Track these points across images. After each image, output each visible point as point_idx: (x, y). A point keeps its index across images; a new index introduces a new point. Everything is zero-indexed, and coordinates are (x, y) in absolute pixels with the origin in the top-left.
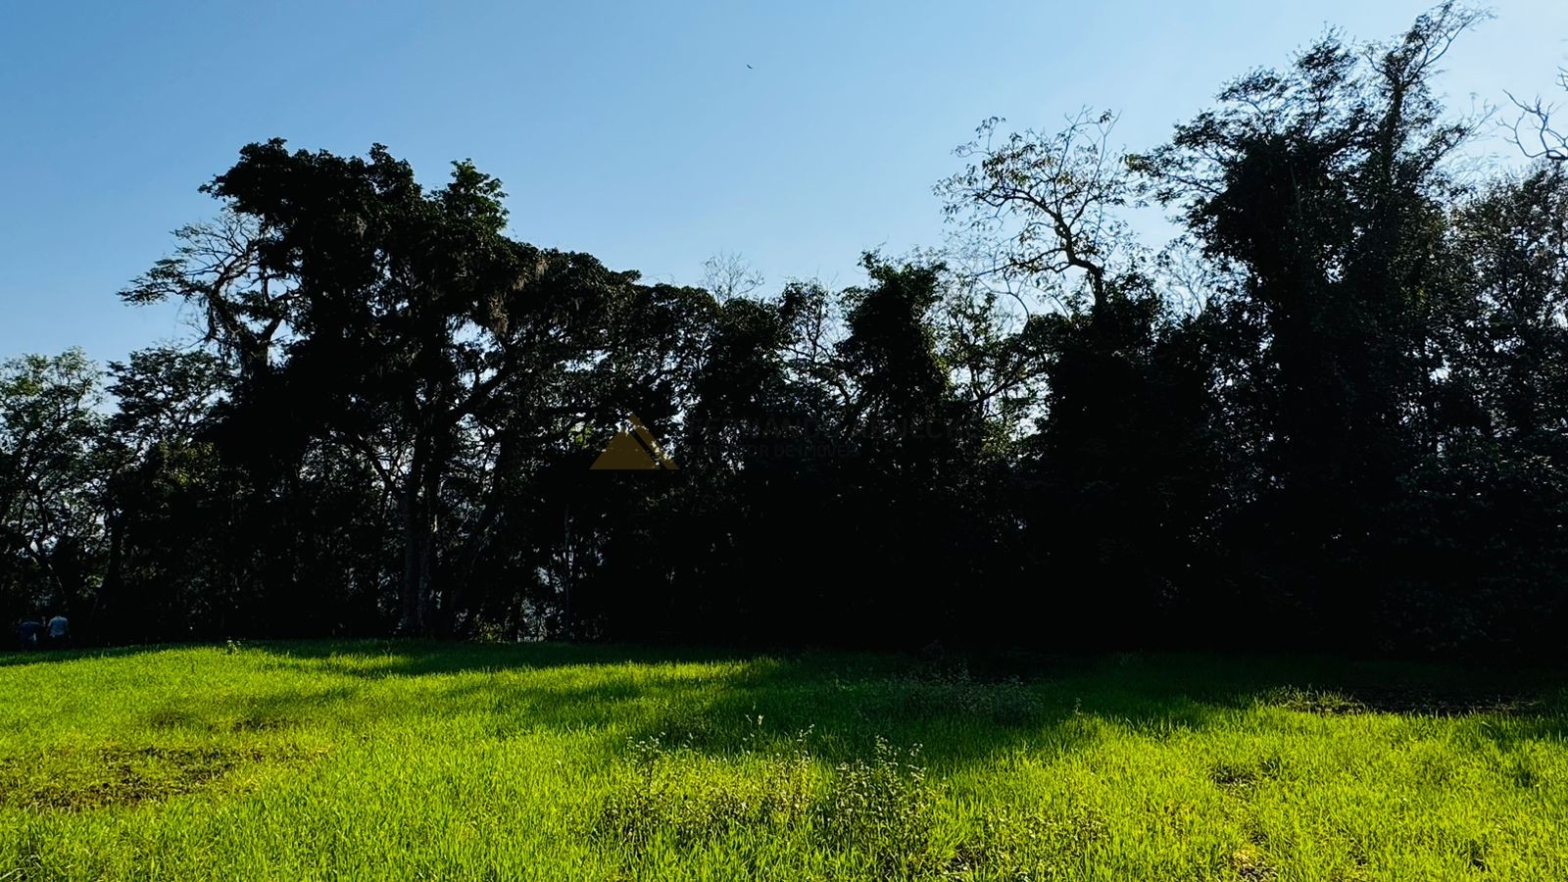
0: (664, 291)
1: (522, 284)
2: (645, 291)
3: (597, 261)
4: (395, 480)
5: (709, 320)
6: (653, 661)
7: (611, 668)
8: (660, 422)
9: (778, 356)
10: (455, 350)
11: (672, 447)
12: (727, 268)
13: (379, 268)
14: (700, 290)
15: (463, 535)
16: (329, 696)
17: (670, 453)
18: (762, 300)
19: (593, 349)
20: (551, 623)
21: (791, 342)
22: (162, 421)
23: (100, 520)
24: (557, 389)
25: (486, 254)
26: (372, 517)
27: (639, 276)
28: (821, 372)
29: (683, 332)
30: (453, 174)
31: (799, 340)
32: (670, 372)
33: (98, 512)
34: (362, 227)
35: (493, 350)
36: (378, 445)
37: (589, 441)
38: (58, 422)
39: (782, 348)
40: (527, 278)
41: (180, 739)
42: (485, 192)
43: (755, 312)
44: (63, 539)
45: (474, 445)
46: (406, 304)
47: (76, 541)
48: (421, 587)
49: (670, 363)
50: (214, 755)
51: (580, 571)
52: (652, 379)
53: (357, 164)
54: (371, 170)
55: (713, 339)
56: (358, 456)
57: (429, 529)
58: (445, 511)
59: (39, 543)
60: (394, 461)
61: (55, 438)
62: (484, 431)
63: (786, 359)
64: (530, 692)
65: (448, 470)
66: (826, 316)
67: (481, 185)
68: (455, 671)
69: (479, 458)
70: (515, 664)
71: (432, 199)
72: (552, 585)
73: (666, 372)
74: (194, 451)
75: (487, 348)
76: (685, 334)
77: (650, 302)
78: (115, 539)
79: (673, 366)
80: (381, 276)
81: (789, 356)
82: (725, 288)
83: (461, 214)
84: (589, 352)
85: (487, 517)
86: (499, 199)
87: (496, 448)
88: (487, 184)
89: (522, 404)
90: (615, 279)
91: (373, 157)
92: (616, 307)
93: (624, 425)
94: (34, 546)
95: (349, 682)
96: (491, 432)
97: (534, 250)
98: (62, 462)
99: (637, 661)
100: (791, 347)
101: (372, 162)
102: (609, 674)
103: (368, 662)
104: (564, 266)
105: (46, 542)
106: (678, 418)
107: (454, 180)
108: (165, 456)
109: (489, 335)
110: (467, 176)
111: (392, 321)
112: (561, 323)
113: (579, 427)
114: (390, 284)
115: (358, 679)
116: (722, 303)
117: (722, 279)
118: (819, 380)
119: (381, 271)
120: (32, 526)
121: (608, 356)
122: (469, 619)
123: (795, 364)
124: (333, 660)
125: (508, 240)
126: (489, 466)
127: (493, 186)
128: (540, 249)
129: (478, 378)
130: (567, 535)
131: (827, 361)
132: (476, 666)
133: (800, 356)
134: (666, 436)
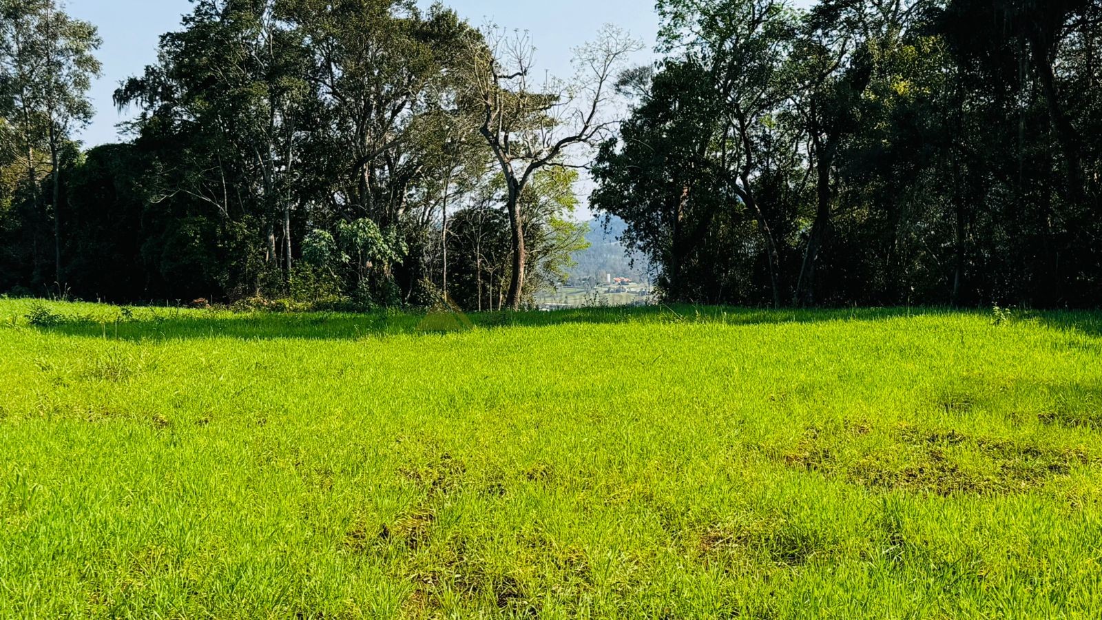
22: (868, 11)
23: (803, 148)
33: (798, 138)
38: (754, 24)
44: (766, 171)
47: (780, 176)
59: (744, 178)
61: (753, 47)
74: (910, 49)
78: (823, 170)
94: (739, 181)
98: (761, 76)
105: (750, 177)
108: (876, 58)
120: (735, 159)
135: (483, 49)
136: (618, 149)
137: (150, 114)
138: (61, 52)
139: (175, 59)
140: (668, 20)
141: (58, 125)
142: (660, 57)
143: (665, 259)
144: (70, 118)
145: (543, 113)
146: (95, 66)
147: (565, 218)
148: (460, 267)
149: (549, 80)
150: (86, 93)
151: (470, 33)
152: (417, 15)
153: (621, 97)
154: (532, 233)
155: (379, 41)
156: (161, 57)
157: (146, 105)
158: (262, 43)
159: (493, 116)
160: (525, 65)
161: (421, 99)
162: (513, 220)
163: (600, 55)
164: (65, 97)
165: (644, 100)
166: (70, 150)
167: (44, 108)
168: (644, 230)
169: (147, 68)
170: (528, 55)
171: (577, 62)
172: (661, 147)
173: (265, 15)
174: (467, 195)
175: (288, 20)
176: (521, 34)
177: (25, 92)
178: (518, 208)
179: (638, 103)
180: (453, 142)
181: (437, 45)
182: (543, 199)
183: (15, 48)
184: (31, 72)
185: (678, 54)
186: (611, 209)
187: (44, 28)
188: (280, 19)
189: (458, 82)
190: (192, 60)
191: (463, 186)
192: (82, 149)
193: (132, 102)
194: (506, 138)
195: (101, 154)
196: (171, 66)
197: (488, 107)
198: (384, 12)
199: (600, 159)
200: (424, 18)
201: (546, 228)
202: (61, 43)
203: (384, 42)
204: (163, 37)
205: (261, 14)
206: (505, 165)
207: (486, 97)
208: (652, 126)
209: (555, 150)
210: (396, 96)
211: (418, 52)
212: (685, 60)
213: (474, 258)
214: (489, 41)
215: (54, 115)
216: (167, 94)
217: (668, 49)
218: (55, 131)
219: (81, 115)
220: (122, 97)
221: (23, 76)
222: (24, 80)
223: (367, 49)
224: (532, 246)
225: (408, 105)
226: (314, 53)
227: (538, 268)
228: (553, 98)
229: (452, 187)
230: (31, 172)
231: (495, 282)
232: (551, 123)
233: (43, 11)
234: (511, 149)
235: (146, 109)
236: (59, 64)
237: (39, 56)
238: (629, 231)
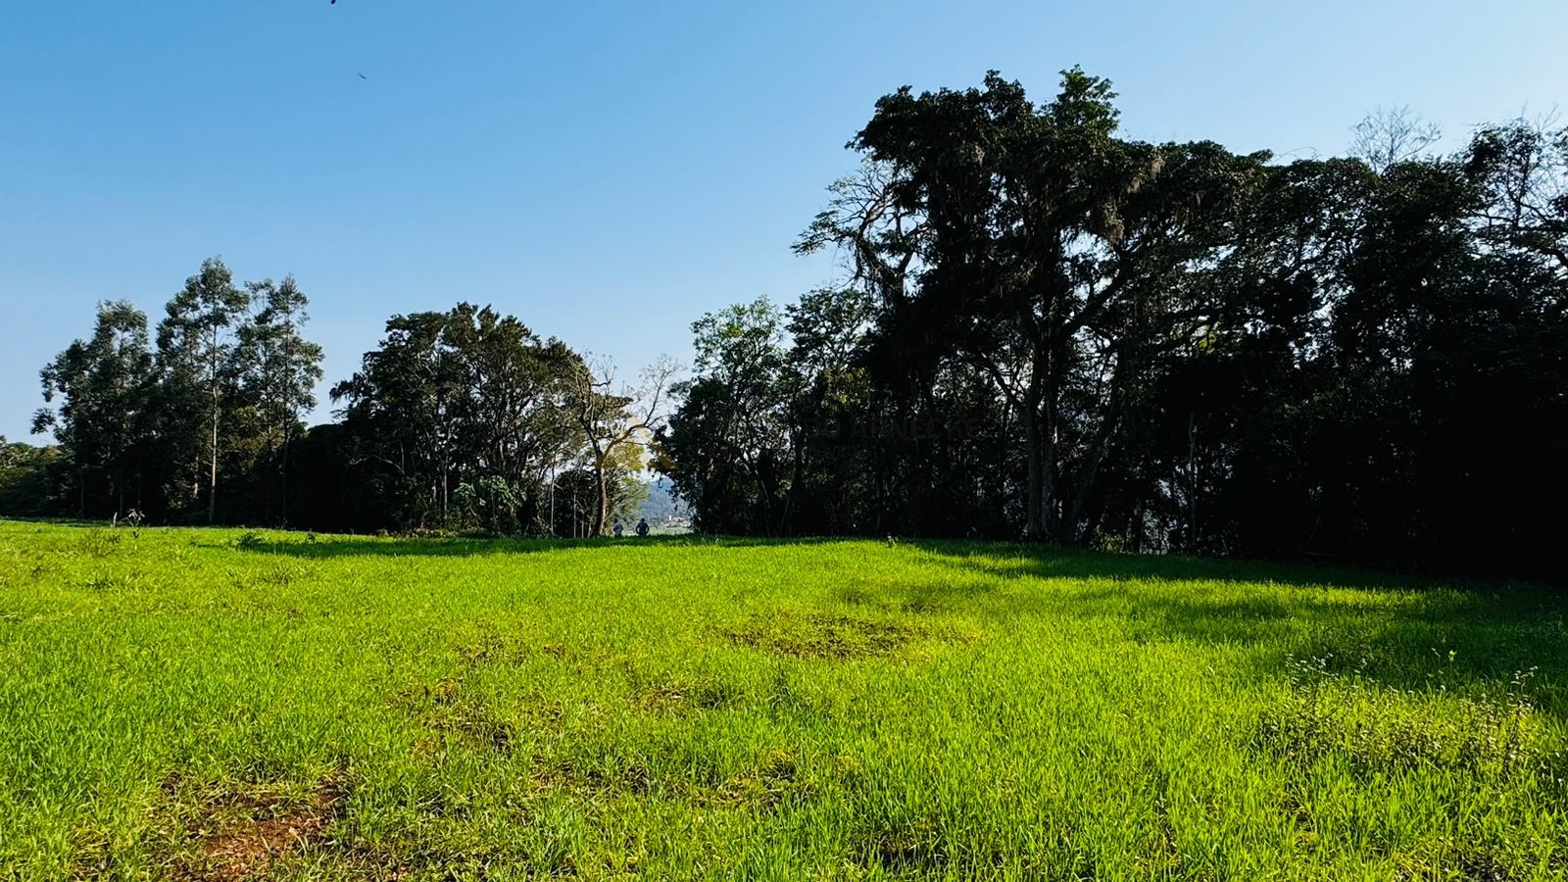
0: (1302, 168)
1: (1137, 186)
2: (1279, 173)
3: (1220, 147)
4: (1016, 394)
5: (1362, 194)
6: (1299, 582)
7: (1249, 586)
8: (1299, 319)
9: (1462, 226)
10: (1069, 263)
11: (1315, 346)
12: (1387, 127)
13: (995, 192)
14: (1349, 160)
15: (1081, 446)
16: (972, 590)
17: (1313, 353)
18: (1439, 159)
19: (1216, 245)
20: (1174, 537)
21: (1482, 206)
22: (825, 352)
23: (787, 435)
24: (1176, 292)
25: (1099, 160)
26: (996, 430)
27: (1270, 156)
28: (1531, 239)
29: (1328, 213)
30: (1062, 85)
31: (1494, 202)
32: (1312, 261)
33: (785, 429)
34: (980, 155)
35: (1107, 258)
36: (999, 362)
37: (1214, 345)
38: (755, 358)
39: (1468, 215)
40: (1143, 179)
41: (864, 613)
42: (1094, 97)
43: (1428, 175)
44: (763, 449)
45: (1090, 358)
46: (1021, 223)
47: (772, 453)
48: (1044, 496)
49: (1310, 251)
50: (892, 629)
51: (1206, 485)
52: (1290, 271)
53: (973, 95)
54: (986, 98)
55: (1369, 216)
56: (981, 373)
57: (1051, 441)
58: (1064, 425)
59: (748, 453)
60: (1013, 376)
61: (753, 371)
62: (1099, 342)
63: (1473, 229)
64: (1164, 602)
65: (1064, 383)
66: (1537, 165)
67: (1090, 89)
68: (1084, 576)
69: (1096, 370)
70: (1143, 574)
71: (1041, 114)
72: (1174, 498)
73: (1307, 262)
74: (849, 375)
75: (1101, 257)
76: (1332, 215)
77: (1285, 183)
78: (798, 450)
79: (1316, 253)
80: (997, 199)
81: (1477, 223)
82: (1385, 152)
83: (1072, 124)
84: (1211, 249)
85: (1106, 428)
86: (1109, 100)
87: (1113, 359)
88: (1096, 87)
89: (1140, 311)
90: (1241, 164)
91: (987, 85)
92: (1244, 195)
93: (1255, 326)
94: (745, 456)
95: (990, 579)
96: (1107, 343)
97: (1149, 147)
98: (759, 389)
99: (1279, 580)
100: (1482, 212)
101: (986, 90)
102: (1247, 592)
103: (1001, 563)
104: (1182, 158)
105: (753, 453)
106: (1324, 312)
107: (1063, 91)
108: (829, 381)
109: (1102, 245)
110: (1076, 84)
111: (1008, 242)
112: (1179, 223)
113: (1202, 331)
114: (1007, 206)
115: (996, 577)
116: (1380, 171)
117: (1380, 143)
118: (1524, 249)
119: (997, 194)
120: (744, 441)
121: (1235, 251)
122: (1091, 528)
123: (1486, 234)
124: (974, 559)
125: (1121, 142)
126: (1106, 378)
127: (1102, 88)
128: (1156, 145)
129: (1092, 289)
130: (1192, 446)
131: (1539, 223)
132: (1105, 573)
133: (1495, 222)
134: (1308, 334)
135: (582, 367)
136: (668, 433)
137: (355, 405)
138: (295, 363)
139: (374, 368)
140: (701, 353)
141: (290, 411)
142: (696, 375)
143: (698, 507)
144: (299, 407)
145: (621, 409)
146: (319, 373)
147: (635, 477)
148: (563, 509)
149: (625, 388)
150: (312, 390)
151: (574, 357)
152: (539, 344)
153: (671, 400)
154: (612, 487)
155: (512, 360)
156: (364, 368)
157: (352, 399)
158: (434, 359)
159: (587, 410)
160: (610, 378)
161: (540, 398)
162: (599, 478)
163: (659, 374)
164: (297, 393)
165: (686, 402)
166: (299, 428)
167: (282, 400)
168: (685, 486)
169: (355, 374)
170: (612, 371)
171: (644, 377)
172: (696, 433)
173: (436, 342)
174: (570, 461)
175: (453, 346)
176: (607, 358)
177: (269, 388)
178: (603, 471)
179: (682, 404)
180: (561, 426)
181: (552, 364)
182: (620, 465)
183: (263, 359)
184: (274, 375)
185: (707, 374)
186: (663, 471)
187: (285, 346)
188: (447, 345)
189: (566, 388)
190: (385, 370)
191: (567, 455)
192: (306, 428)
193: (343, 396)
194: (596, 424)
195: (319, 430)
196: (371, 373)
197: (584, 404)
198: (517, 341)
199: (656, 439)
200: (544, 346)
201: (622, 485)
202: (296, 357)
203: (516, 361)
204: (366, 355)
205: (433, 341)
206: (594, 442)
207: (583, 398)
208: (690, 418)
209: (628, 433)
210: (523, 396)
211: (538, 368)
212: (711, 377)
213: (572, 503)
214: (587, 362)
215: (288, 405)
216: (367, 392)
217: (701, 371)
218: (288, 414)
219: (307, 405)
220: (335, 394)
221: (267, 378)
222: (267, 381)
223: (505, 364)
224: (612, 496)
225: (531, 402)
226: (469, 367)
227: (616, 510)
228: (628, 400)
229: (559, 457)
230: (269, 441)
231: (586, 520)
232: (628, 416)
233: (284, 336)
234: (601, 432)
235: (353, 402)
236: (294, 371)
237: (279, 365)
238: (675, 487)
